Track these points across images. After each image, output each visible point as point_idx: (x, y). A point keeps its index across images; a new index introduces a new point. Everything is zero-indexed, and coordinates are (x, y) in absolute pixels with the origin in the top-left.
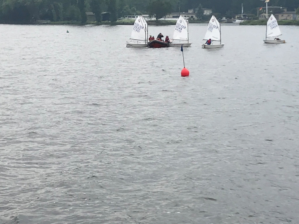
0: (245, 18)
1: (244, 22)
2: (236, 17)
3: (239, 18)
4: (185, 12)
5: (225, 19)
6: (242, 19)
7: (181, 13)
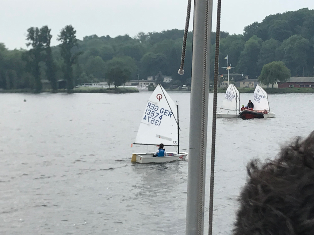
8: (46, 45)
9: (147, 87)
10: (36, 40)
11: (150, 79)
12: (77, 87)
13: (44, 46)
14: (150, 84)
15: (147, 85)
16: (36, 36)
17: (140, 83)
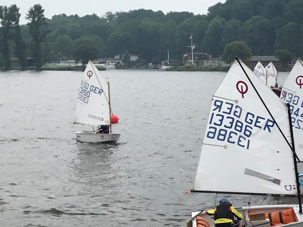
0: (171, 64)
1: (170, 68)
2: (163, 63)
3: (166, 64)
4: (111, 58)
5: (151, 65)
6: (168, 65)
7: (107, 59)
8: (15, 24)
9: (114, 65)
10: (5, 18)
11: (117, 57)
12: (45, 65)
13: (13, 24)
14: (117, 62)
15: (114, 64)
16: (5, 15)
17: (107, 61)
